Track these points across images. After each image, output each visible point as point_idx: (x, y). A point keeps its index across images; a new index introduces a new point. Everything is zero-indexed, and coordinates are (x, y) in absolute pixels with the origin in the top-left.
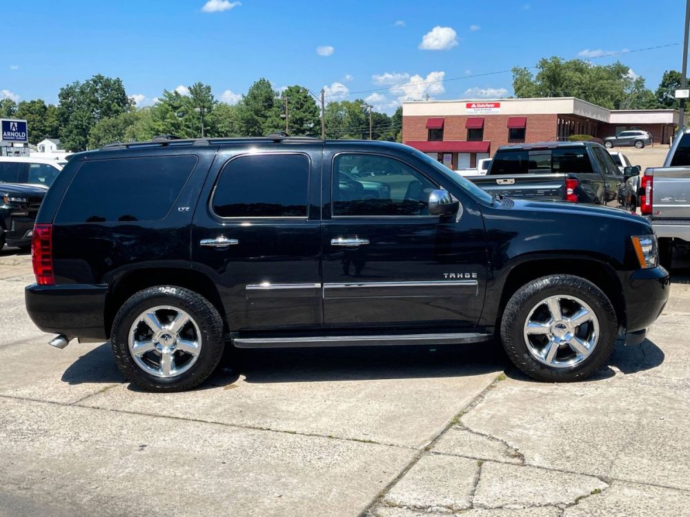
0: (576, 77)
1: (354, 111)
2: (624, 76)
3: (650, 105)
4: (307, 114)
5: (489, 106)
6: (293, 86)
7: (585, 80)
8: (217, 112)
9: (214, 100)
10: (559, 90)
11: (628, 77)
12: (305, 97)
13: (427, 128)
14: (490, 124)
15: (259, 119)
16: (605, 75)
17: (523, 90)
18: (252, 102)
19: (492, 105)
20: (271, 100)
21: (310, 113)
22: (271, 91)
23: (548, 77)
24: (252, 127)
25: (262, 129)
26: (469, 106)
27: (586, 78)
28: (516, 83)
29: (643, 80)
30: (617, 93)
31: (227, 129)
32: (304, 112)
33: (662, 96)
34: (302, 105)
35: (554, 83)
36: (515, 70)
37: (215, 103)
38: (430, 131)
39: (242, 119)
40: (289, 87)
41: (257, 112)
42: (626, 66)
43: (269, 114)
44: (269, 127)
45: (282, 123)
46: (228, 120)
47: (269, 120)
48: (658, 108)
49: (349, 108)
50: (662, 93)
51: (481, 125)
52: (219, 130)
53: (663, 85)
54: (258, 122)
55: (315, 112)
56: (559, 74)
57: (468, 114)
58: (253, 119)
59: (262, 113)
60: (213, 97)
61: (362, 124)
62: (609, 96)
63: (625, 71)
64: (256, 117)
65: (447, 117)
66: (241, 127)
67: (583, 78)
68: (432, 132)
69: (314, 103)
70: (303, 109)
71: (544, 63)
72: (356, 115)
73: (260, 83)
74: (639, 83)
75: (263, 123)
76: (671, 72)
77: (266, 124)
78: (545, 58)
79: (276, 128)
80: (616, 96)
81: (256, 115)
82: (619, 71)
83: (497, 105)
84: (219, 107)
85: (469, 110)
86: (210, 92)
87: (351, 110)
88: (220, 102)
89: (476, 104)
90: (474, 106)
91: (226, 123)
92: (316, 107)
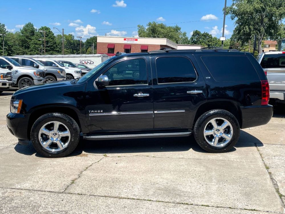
0: (162, 30)
1: (68, 39)
2: (179, 31)
3: (189, 43)
4: (50, 39)
5: (133, 40)
6: (44, 27)
7: (165, 32)
8: (8, 36)
9: (6, 31)
10: (156, 35)
11: (180, 32)
12: (49, 32)
13: (107, 48)
14: (133, 48)
15: (28, 40)
16: (173, 30)
17: (142, 34)
18: (25, 32)
19: (135, 40)
20: (33, 32)
21: (51, 39)
22: (34, 28)
23: (151, 30)
24: (25, 44)
25: (29, 45)
26: (125, 40)
27: (165, 31)
28: (139, 31)
29: (186, 33)
30: (177, 38)
31: (13, 44)
32: (49, 38)
33: (192, 40)
34: (48, 35)
35: (154, 32)
36: (139, 26)
37: (7, 32)
38: (109, 49)
39: (20, 40)
40: (42, 27)
41: (27, 37)
42: (179, 27)
43: (32, 38)
44: (33, 44)
45: (39, 42)
46: (13, 40)
47: (33, 41)
48: (191, 44)
49: (66, 38)
50: (193, 38)
51: (130, 48)
52: (9, 44)
53: (193, 35)
54: (28, 42)
55: (54, 38)
56: (156, 29)
57: (125, 43)
58: (25, 40)
59: (30, 38)
60: (5, 29)
61: (72, 45)
62: (174, 39)
63: (179, 29)
64: (26, 39)
65: (116, 43)
66: (19, 43)
67: (164, 31)
68: (110, 50)
69: (53, 34)
70: (49, 37)
71: (150, 24)
72: (69, 41)
73: (29, 24)
74: (185, 34)
75: (30, 42)
76: (196, 31)
77: (31, 43)
78: (150, 22)
79: (36, 44)
80: (177, 39)
81: (26, 38)
82: (177, 29)
83: (136, 40)
84: (9, 34)
85: (125, 41)
86: (4, 27)
87: (67, 38)
88: (9, 32)
89: (128, 39)
90: (127, 40)
91: (12, 41)
92: (54, 37)
